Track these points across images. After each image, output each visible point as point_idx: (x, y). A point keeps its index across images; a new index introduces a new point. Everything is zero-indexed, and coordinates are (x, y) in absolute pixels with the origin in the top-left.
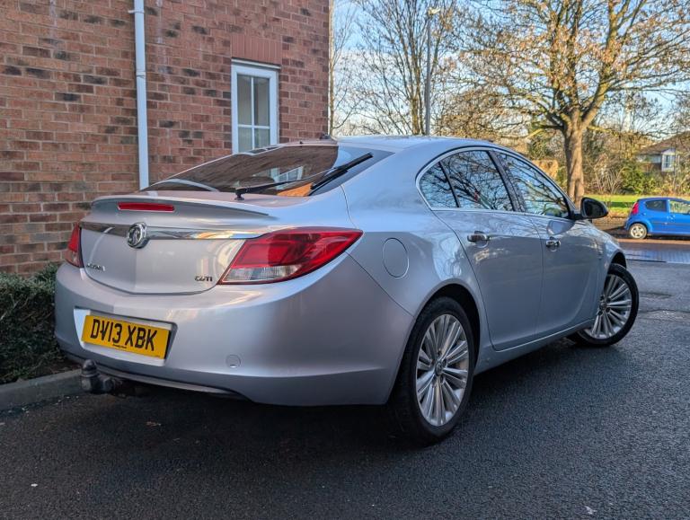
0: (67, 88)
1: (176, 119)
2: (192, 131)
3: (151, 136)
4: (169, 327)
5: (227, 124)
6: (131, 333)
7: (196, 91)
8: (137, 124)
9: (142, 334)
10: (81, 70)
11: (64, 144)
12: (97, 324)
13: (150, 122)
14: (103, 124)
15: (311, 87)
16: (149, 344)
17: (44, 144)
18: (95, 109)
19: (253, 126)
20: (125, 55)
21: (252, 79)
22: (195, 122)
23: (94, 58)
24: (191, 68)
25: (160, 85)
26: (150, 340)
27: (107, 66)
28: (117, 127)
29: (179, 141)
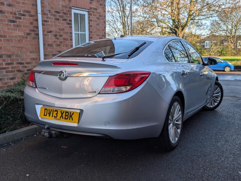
0: (12, 18)
1: (52, 30)
2: (58, 34)
3: (44, 36)
4: (79, 111)
5: (71, 31)
6: (62, 114)
7: (59, 19)
8: (38, 32)
9: (67, 114)
10: (17, 11)
11: (11, 39)
12: (46, 110)
13: (43, 31)
14: (25, 32)
15: (100, 18)
16: (71, 118)
17: (3, 39)
18: (22, 26)
19: (80, 32)
20: (33, 5)
21: (79, 15)
22: (59, 31)
23: (21, 6)
24: (58, 11)
25: (46, 17)
26: (71, 116)
27: (26, 9)
28: (31, 33)
29: (54, 38)
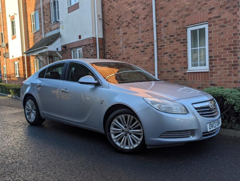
0: (142, 49)
1: (168, 51)
2: (172, 54)
3: (161, 58)
5: (185, 49)
7: (174, 41)
10: (145, 44)
11: (142, 63)
13: (161, 54)
14: (149, 57)
17: (139, 63)
18: (148, 53)
19: (198, 48)
21: (198, 30)
22: (173, 51)
24: (172, 35)
25: (163, 43)
27: (150, 41)
29: (168, 58)
